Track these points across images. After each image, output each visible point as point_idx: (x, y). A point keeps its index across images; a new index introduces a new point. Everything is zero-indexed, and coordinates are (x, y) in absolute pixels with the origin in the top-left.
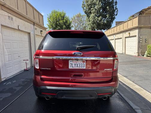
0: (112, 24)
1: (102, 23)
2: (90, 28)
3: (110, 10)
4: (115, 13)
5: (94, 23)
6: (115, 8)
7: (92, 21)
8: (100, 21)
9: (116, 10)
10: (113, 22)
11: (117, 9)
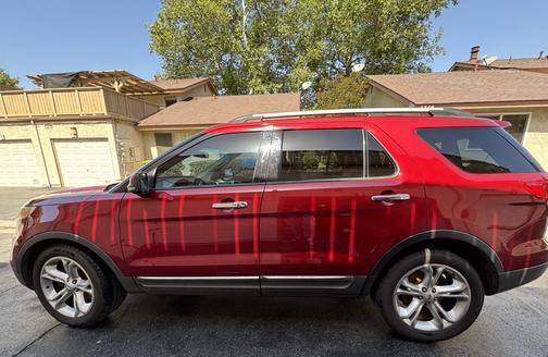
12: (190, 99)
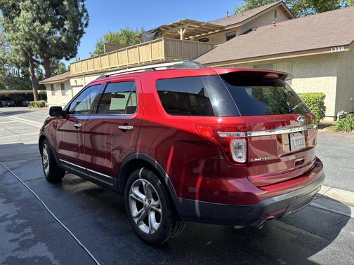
0: (78, 47)
1: (55, 42)
2: (17, 51)
3: (71, 12)
4: (83, 21)
5: (30, 37)
6: (80, 9)
7: (27, 30)
8: (49, 33)
9: (85, 14)
10: (79, 42)
11: (86, 11)
12: (251, 30)
